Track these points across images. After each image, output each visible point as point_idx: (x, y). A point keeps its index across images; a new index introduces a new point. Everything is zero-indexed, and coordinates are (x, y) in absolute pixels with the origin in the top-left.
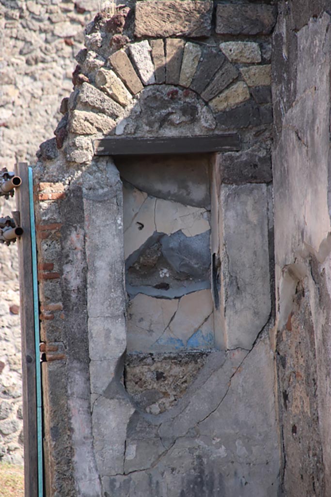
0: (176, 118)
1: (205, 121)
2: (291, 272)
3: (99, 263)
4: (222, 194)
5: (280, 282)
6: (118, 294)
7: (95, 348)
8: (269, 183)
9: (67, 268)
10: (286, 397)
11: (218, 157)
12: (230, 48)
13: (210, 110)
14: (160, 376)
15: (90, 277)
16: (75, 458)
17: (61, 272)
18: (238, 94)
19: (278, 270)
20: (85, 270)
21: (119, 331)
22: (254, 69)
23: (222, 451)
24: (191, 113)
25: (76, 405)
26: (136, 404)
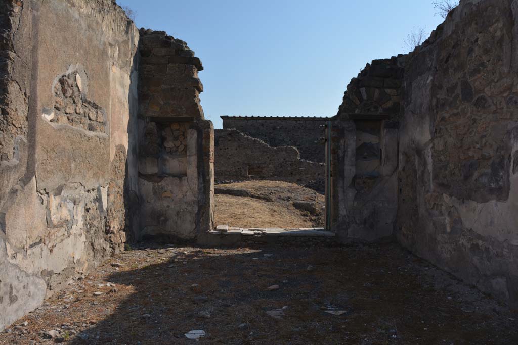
0: (372, 109)
1: (380, 111)
2: (405, 154)
3: (349, 149)
4: (384, 132)
5: (401, 157)
6: (353, 159)
7: (347, 173)
8: (398, 129)
9: (339, 150)
10: (401, 190)
11: (384, 121)
12: (388, 91)
13: (382, 107)
14: (364, 183)
15: (346, 153)
16: (339, 204)
17: (337, 151)
18: (389, 104)
19: (400, 154)
20: (344, 152)
21: (354, 169)
22: (395, 97)
23: (381, 205)
24: (376, 108)
25: (340, 190)
26: (357, 190)
